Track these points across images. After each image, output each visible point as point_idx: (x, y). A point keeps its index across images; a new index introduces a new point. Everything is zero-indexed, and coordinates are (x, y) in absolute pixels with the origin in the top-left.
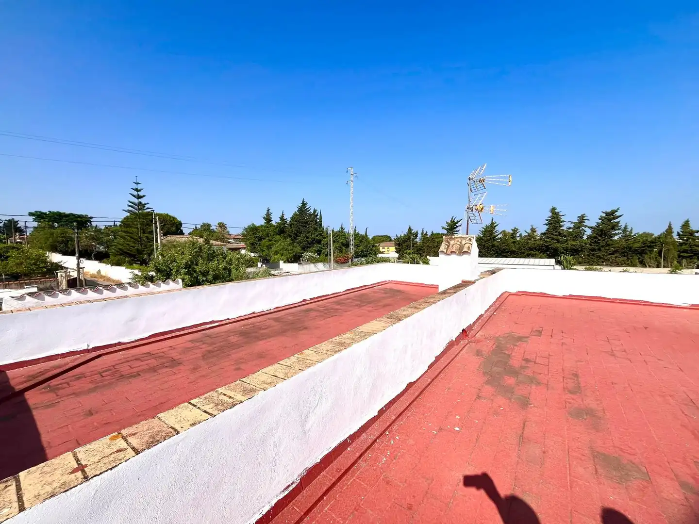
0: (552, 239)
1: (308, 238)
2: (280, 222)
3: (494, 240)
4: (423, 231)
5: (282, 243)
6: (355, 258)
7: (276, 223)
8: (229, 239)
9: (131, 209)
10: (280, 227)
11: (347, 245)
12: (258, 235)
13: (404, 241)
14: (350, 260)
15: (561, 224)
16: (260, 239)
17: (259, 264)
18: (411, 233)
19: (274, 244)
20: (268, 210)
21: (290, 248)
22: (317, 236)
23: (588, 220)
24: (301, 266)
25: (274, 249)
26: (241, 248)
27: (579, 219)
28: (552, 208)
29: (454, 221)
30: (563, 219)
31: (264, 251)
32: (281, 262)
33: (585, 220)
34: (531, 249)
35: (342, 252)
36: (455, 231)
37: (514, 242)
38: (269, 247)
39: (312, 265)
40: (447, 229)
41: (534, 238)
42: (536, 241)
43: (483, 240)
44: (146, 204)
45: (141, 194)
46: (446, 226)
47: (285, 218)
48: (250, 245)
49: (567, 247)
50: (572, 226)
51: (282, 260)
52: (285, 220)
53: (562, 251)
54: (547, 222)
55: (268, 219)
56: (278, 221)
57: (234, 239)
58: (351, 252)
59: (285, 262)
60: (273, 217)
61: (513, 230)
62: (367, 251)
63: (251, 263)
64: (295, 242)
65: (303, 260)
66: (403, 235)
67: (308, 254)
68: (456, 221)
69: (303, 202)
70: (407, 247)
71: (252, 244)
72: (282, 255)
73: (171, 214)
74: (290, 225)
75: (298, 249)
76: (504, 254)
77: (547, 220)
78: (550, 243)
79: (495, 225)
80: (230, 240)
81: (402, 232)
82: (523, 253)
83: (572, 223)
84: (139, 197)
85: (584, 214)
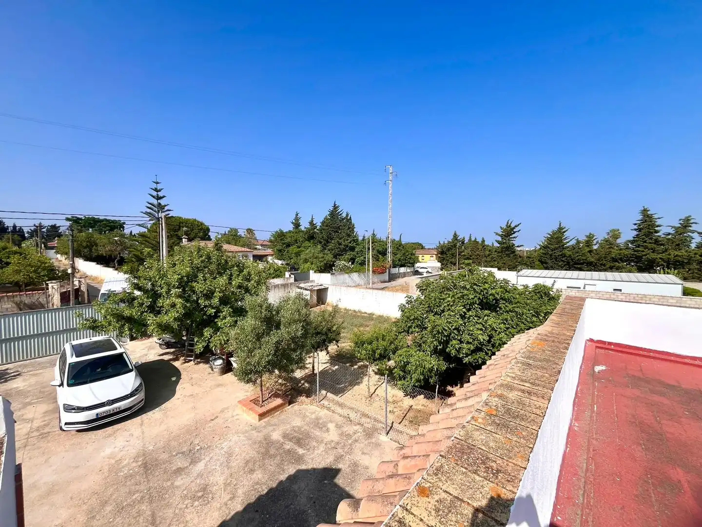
0: (646, 247)
1: (340, 244)
2: (309, 227)
3: (563, 249)
4: (470, 237)
5: (312, 250)
6: (393, 268)
7: (305, 228)
8: (256, 245)
9: (149, 210)
10: (309, 232)
11: (384, 253)
12: (286, 241)
13: (449, 249)
14: (387, 270)
15: (656, 229)
16: (288, 245)
17: (287, 274)
18: (456, 239)
19: (303, 251)
20: (297, 215)
21: (321, 255)
22: (350, 243)
23: (696, 223)
24: (334, 277)
25: (303, 256)
26: (268, 255)
27: (681, 222)
28: (643, 209)
29: (510, 226)
30: (658, 222)
31: (292, 258)
32: (311, 272)
33: (692, 223)
34: (614, 260)
35: (378, 260)
36: (512, 238)
37: (590, 252)
38: (298, 254)
39: (346, 276)
40: (501, 236)
41: (617, 246)
42: (621, 249)
43: (549, 248)
44: (166, 206)
45: (161, 194)
46: (500, 232)
47: (314, 222)
48: (277, 252)
49: (668, 258)
50: (672, 231)
51: (313, 269)
52: (314, 224)
53: (660, 263)
54: (636, 227)
55: (297, 225)
56: (308, 226)
57: (262, 245)
58: (388, 261)
59: (315, 272)
60: (301, 222)
61: (587, 237)
62: (405, 260)
63: (278, 273)
64: (326, 250)
65: (335, 270)
66: (446, 242)
67: (341, 263)
68: (513, 226)
69: (335, 205)
70: (453, 255)
71: (280, 251)
72: (312, 264)
73: (199, 219)
74: (321, 230)
75: (329, 257)
76: (579, 266)
77: (635, 224)
78: (644, 253)
79: (564, 230)
80: (258, 247)
81: (446, 238)
82: (604, 265)
83: (673, 227)
84: (158, 198)
85: (690, 216)
